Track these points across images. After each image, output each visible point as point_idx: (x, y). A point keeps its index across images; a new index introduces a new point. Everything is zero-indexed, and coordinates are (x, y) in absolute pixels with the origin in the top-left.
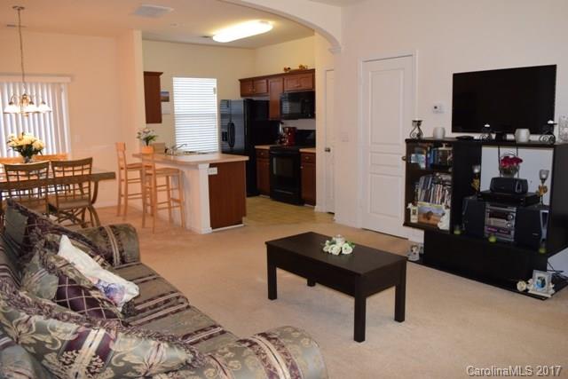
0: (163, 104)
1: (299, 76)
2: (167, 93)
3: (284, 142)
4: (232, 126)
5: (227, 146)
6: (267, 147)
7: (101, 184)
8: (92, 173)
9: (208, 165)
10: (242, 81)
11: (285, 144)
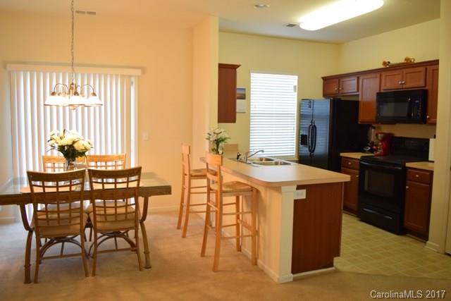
0: (239, 102)
1: (405, 71)
2: (244, 89)
3: (376, 150)
4: (313, 129)
5: (305, 150)
6: (357, 156)
7: (151, 199)
8: (141, 185)
9: (296, 187)
10: (325, 79)
11: (378, 153)
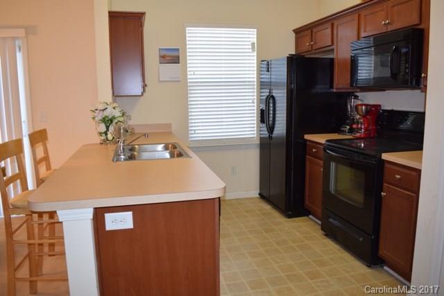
2: (177, 50)
3: (356, 130)
6: (323, 139)
10: (297, 31)
11: (358, 135)
